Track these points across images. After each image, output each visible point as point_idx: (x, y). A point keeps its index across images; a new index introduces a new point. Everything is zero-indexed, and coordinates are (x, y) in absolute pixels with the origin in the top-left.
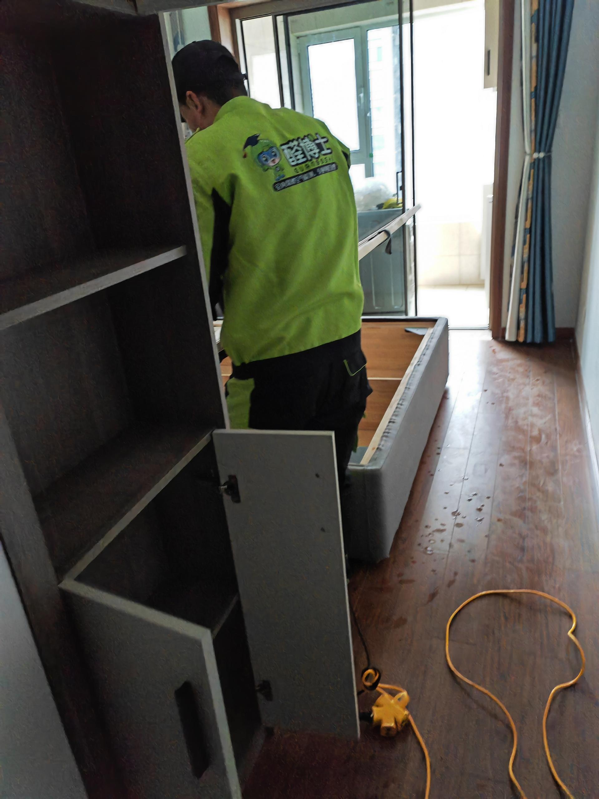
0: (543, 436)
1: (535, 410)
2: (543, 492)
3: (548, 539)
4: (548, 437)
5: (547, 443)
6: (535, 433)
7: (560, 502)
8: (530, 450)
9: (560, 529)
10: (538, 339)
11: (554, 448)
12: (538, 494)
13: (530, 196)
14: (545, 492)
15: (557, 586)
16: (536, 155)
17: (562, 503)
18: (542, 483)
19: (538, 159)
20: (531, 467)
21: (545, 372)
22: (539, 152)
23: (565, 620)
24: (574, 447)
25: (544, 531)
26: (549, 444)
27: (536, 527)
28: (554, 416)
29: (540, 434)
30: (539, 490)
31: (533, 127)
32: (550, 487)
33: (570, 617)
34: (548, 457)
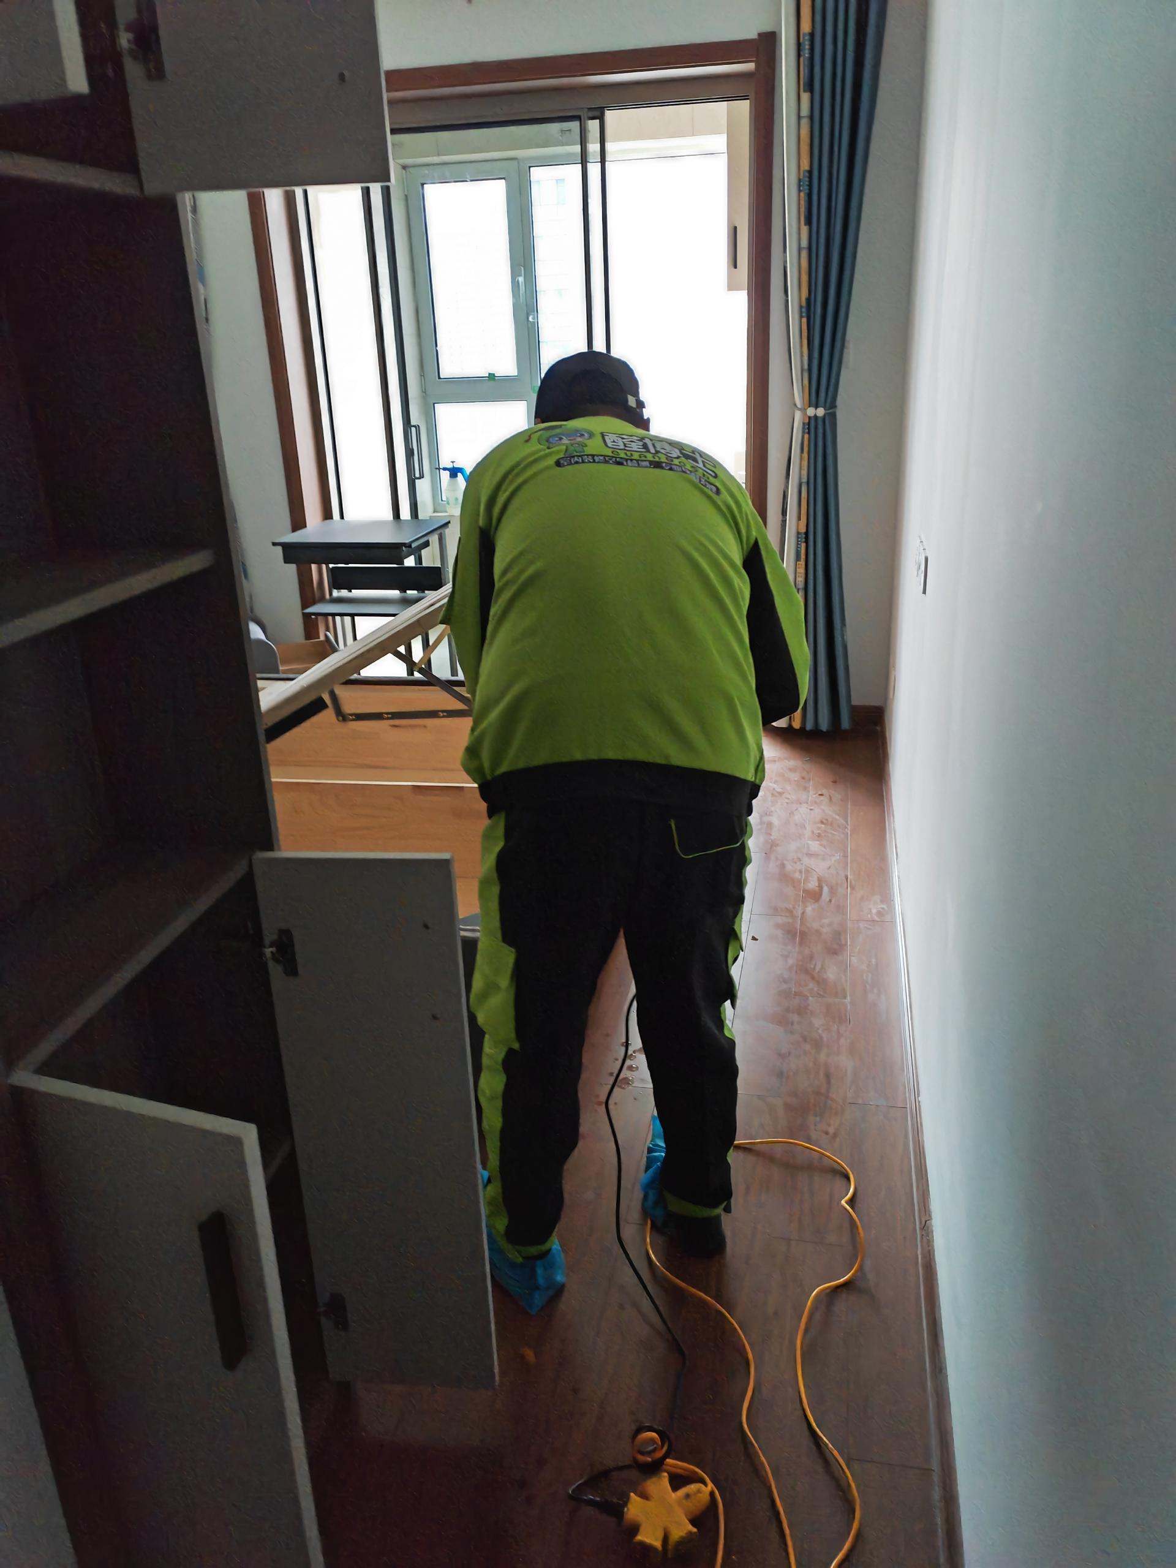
0: (826, 889)
1: (815, 846)
2: (818, 983)
3: (822, 1057)
4: (833, 891)
5: (830, 901)
6: (812, 884)
7: (845, 997)
8: (803, 913)
9: (842, 1041)
10: (824, 725)
11: (841, 909)
12: (812, 985)
13: (805, 480)
14: (821, 982)
15: (831, 1130)
16: (811, 412)
17: (849, 998)
18: (817, 969)
19: (816, 417)
20: (801, 943)
21: (835, 782)
22: (816, 408)
23: (839, 1182)
24: (874, 907)
25: (817, 1044)
26: (833, 901)
27: (805, 1039)
28: (846, 856)
29: (821, 887)
30: (813, 978)
31: (806, 366)
32: (831, 974)
33: (848, 1178)
34: (830, 924)
